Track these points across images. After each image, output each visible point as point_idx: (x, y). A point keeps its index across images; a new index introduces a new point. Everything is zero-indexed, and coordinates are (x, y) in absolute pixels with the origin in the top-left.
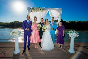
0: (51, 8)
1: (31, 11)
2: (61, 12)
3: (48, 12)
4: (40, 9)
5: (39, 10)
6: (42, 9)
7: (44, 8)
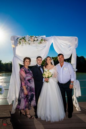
0: (56, 37)
1: (20, 42)
2: (76, 42)
3: (52, 43)
4: (36, 39)
5: (34, 40)
6: (40, 39)
7: (45, 36)
